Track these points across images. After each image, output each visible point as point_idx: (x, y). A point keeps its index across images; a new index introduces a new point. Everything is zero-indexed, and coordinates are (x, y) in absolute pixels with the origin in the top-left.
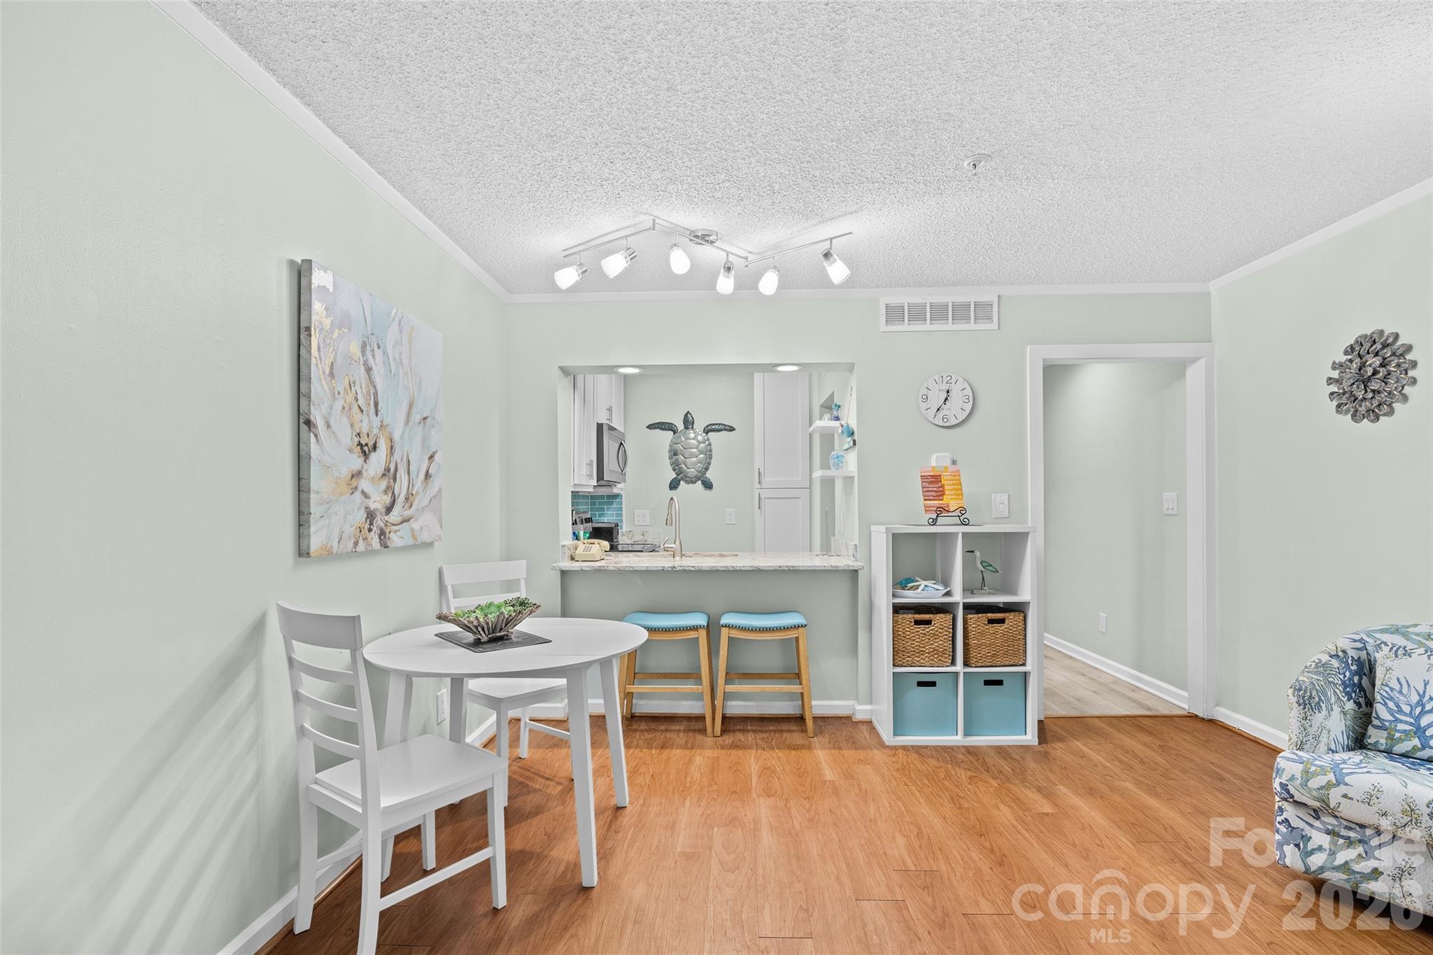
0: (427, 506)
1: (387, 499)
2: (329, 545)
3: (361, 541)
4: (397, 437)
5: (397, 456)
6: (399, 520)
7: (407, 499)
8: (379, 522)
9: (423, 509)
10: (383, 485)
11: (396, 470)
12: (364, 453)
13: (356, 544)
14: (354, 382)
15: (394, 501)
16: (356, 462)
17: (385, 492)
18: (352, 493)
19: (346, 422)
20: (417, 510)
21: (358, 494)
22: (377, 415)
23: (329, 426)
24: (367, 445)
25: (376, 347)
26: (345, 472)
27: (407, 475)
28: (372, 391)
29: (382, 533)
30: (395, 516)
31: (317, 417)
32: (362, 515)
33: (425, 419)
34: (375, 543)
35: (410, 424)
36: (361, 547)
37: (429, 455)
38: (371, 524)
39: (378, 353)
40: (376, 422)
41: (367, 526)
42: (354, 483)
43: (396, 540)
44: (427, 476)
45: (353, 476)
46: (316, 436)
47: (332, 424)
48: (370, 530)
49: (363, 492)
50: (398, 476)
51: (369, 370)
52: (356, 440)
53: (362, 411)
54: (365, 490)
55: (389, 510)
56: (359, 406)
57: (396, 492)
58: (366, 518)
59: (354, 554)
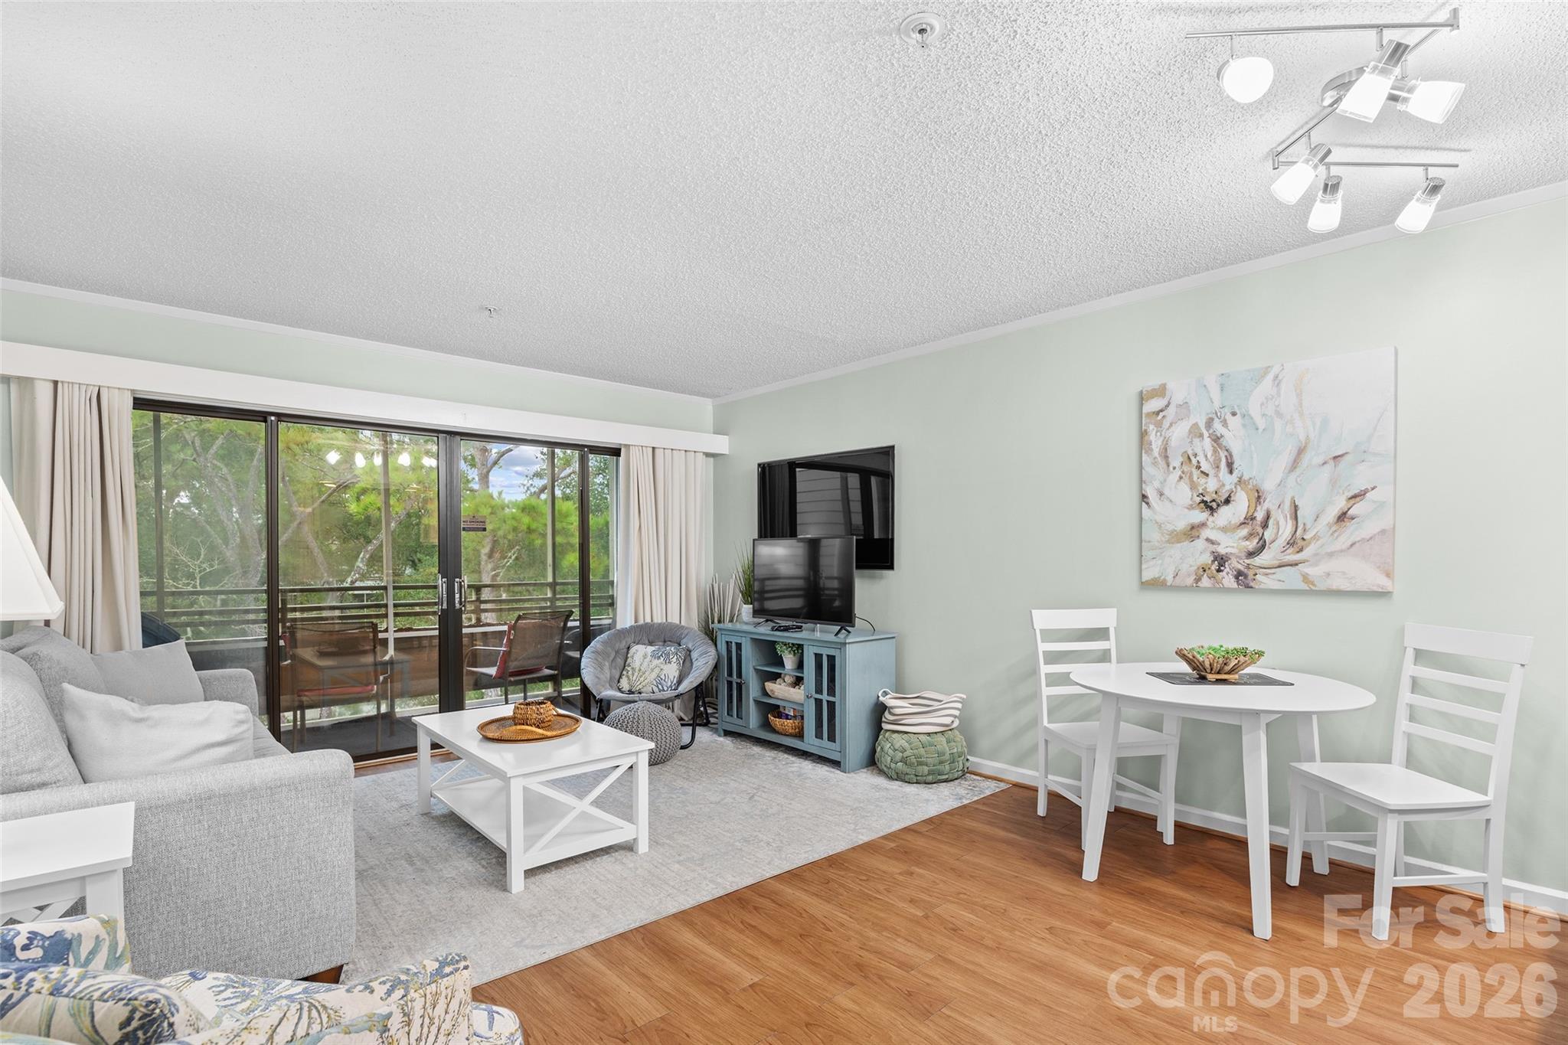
0: (1342, 551)
1: (1252, 544)
2: (1162, 578)
3: (1205, 579)
4: (1268, 486)
5: (1269, 504)
6: (1277, 563)
7: (1291, 543)
8: (1235, 564)
9: (1331, 555)
10: (1244, 532)
11: (1268, 517)
12: (1211, 509)
13: (1198, 580)
14: (1195, 455)
15: (1263, 547)
16: (1199, 516)
17: (1247, 538)
18: (1192, 541)
19: (1184, 487)
20: (1316, 555)
21: (1200, 544)
22: (1231, 472)
23: (1162, 494)
24: (1214, 501)
25: (1229, 417)
26: (1181, 525)
27: (1290, 524)
28: (1223, 454)
29: (1239, 575)
30: (1264, 559)
31: (1150, 492)
32: (1207, 559)
33: (1335, 458)
34: (1228, 580)
35: (1298, 471)
36: (1206, 582)
37: (1351, 494)
38: (1221, 565)
39: (1233, 422)
40: (1234, 478)
41: (1215, 566)
42: (1195, 533)
43: (1264, 581)
44: (1343, 517)
45: (1193, 528)
46: (1147, 503)
47: (1166, 492)
48: (1219, 571)
49: (1207, 540)
50: (1271, 522)
51: (1216, 439)
52: (1198, 500)
53: (1207, 475)
54: (1210, 537)
55: (1251, 554)
56: (1202, 472)
57: (1268, 535)
58: (1213, 561)
59: (1196, 587)
